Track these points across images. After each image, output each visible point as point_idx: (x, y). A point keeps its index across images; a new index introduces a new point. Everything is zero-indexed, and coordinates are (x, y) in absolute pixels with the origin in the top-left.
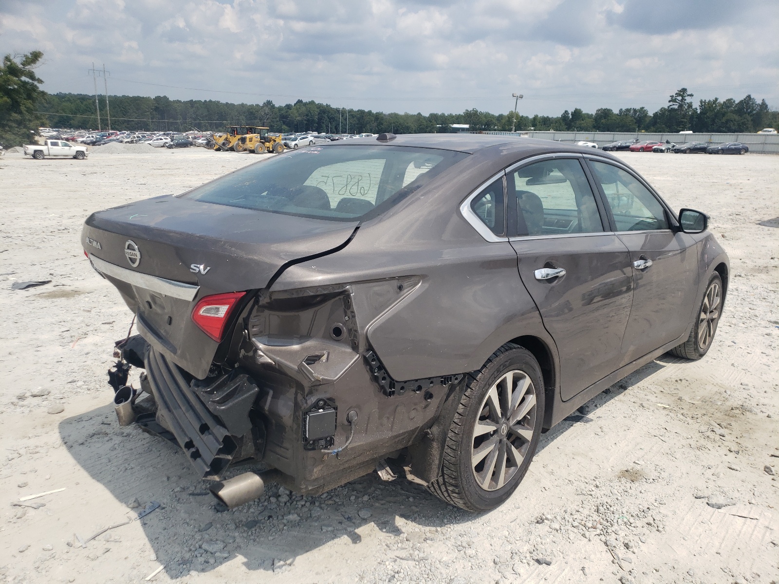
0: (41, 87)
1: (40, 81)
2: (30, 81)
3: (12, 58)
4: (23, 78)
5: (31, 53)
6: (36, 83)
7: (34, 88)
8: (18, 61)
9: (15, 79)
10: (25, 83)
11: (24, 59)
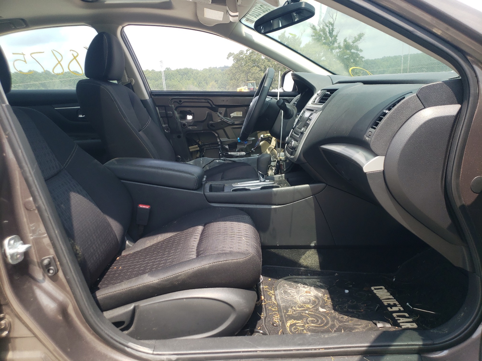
0: (361, 54)
1: (361, 51)
2: (356, 52)
3: (347, 39)
4: (353, 51)
5: (358, 35)
6: (358, 52)
7: (357, 55)
8: (350, 41)
9: (348, 51)
10: (353, 53)
11: (354, 39)
